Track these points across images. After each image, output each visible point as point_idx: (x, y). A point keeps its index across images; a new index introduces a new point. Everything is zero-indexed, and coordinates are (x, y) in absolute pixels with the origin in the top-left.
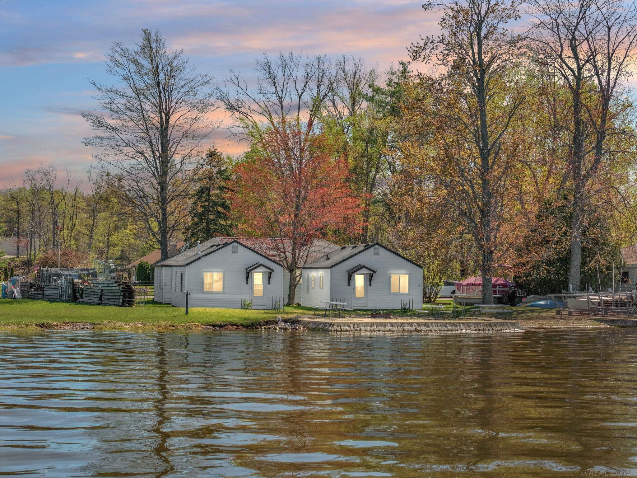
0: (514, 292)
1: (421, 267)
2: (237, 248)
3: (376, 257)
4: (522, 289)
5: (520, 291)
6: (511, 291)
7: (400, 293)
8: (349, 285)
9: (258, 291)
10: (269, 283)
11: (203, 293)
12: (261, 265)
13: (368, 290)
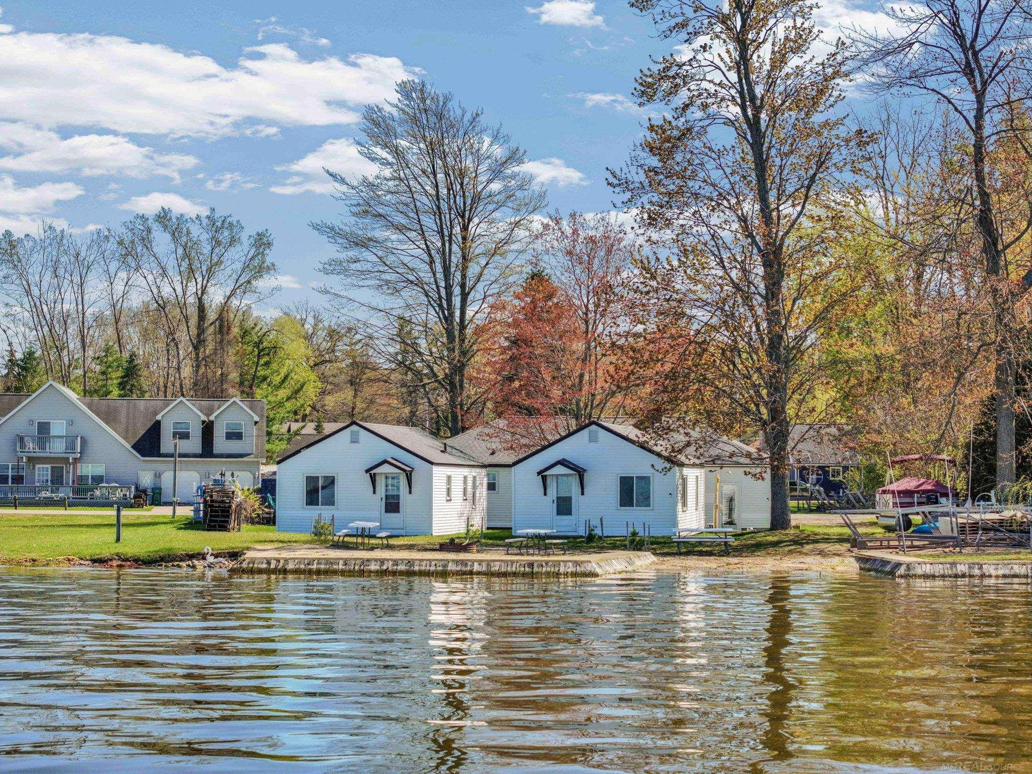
2: (358, 432)
3: (592, 445)
7: (635, 508)
8: (545, 494)
9: (392, 505)
10: (410, 492)
11: (303, 508)
12: (385, 462)
13: (578, 502)
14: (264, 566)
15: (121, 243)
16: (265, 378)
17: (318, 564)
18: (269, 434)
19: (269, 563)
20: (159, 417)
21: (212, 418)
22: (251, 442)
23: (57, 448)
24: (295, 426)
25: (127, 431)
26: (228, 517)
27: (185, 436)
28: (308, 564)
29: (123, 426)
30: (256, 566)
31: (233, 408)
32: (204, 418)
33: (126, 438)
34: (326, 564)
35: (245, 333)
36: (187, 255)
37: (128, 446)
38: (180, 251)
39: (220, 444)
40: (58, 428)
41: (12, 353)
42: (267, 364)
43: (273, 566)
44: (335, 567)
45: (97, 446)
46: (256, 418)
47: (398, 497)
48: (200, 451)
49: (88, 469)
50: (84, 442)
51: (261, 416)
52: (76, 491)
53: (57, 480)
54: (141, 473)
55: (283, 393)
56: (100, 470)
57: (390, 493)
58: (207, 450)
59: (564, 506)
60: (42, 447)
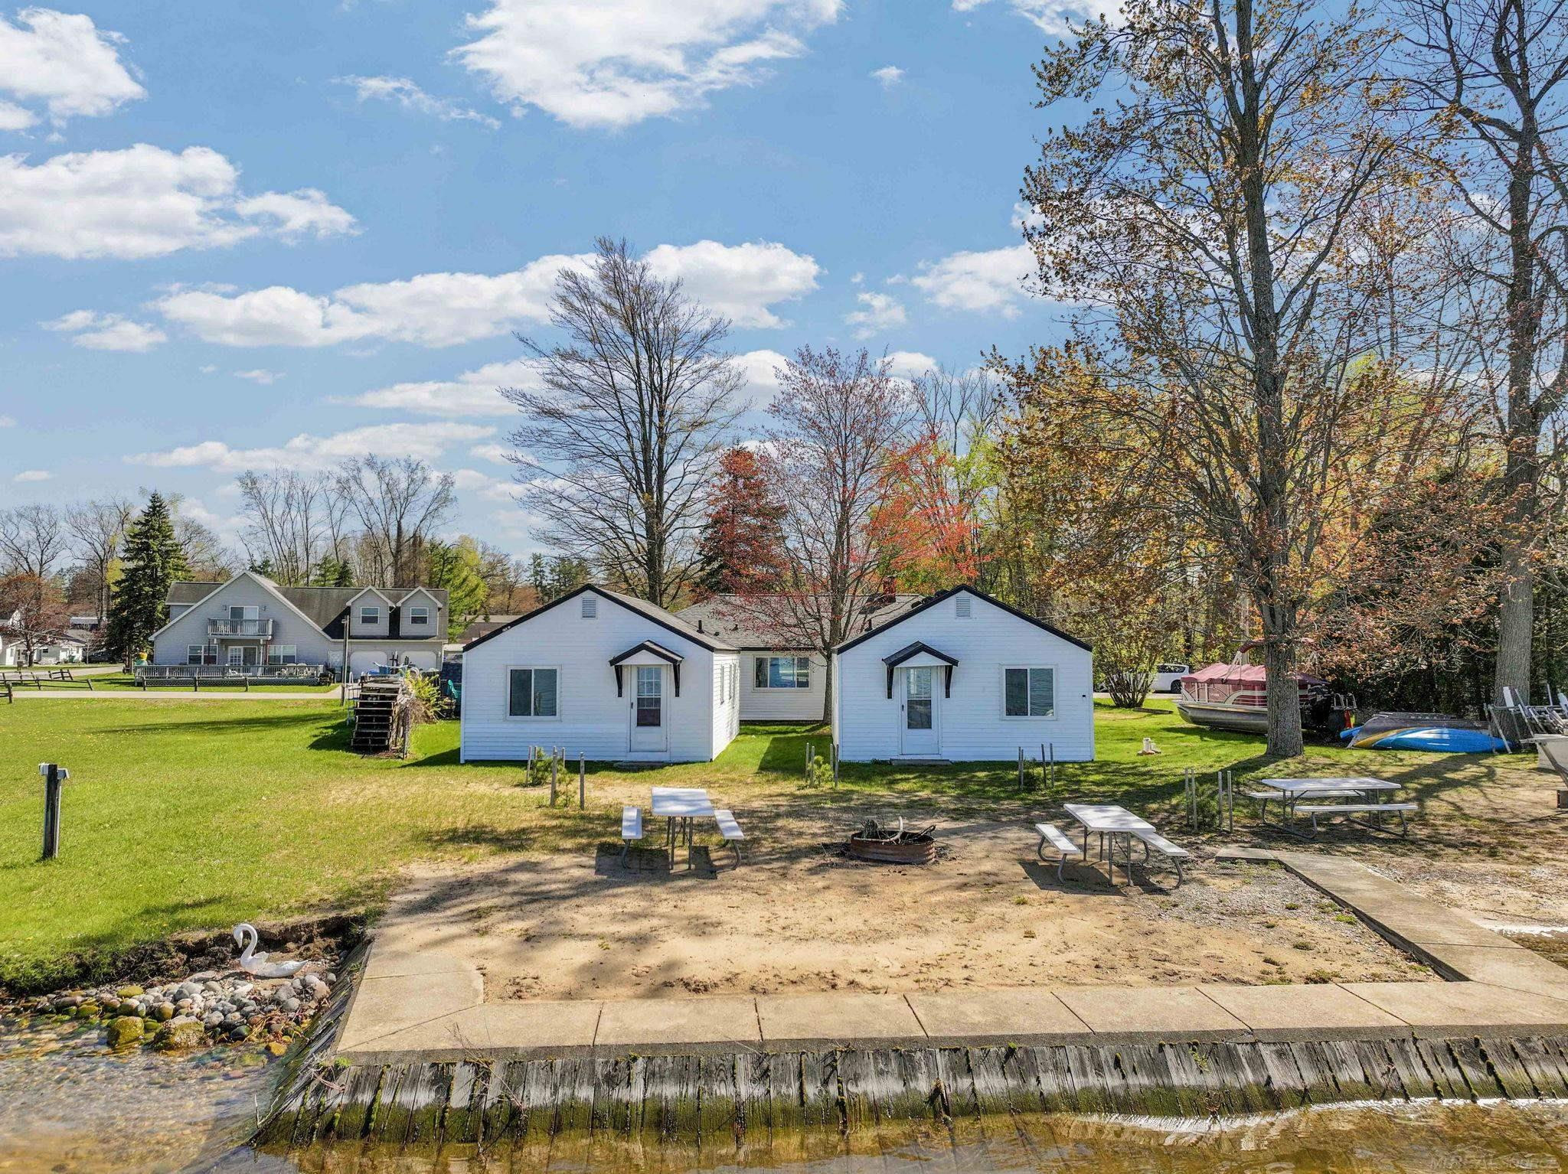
0: (1328, 702)
1: (1088, 648)
2: (593, 603)
3: (962, 621)
4: (1345, 693)
5: (1342, 697)
6: (1320, 698)
7: (1029, 717)
8: (890, 696)
9: (649, 715)
10: (677, 695)
11: (505, 720)
12: (642, 648)
13: (941, 709)
14: (423, 1098)
15: (339, 482)
16: (448, 581)
17: (650, 1077)
18: (451, 621)
19: (442, 1081)
20: (349, 604)
21: (399, 604)
22: (435, 624)
23: (250, 631)
24: (469, 618)
25: (319, 614)
26: (387, 727)
27: (374, 620)
28: (611, 1080)
29: (315, 611)
30: (385, 1098)
31: (419, 596)
32: (391, 604)
33: (317, 622)
34: (681, 1079)
35: (434, 547)
36: (389, 491)
37: (320, 630)
38: (384, 487)
39: (406, 627)
40: (251, 612)
41: (252, 561)
42: (450, 570)
43: (459, 1098)
44: (722, 1090)
45: (288, 628)
46: (440, 605)
47: (658, 701)
48: (387, 633)
49: (279, 650)
50: (276, 624)
51: (445, 604)
52: (268, 671)
53: (249, 659)
54: (330, 653)
55: (461, 593)
56: (291, 650)
57: (646, 695)
58: (394, 632)
59: (919, 715)
60: (234, 630)
